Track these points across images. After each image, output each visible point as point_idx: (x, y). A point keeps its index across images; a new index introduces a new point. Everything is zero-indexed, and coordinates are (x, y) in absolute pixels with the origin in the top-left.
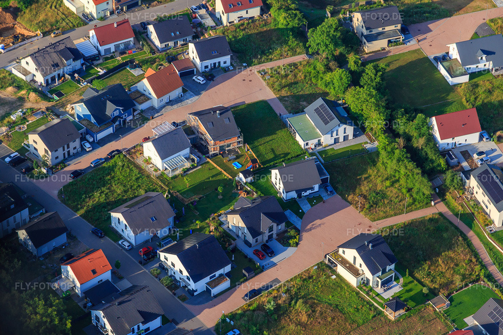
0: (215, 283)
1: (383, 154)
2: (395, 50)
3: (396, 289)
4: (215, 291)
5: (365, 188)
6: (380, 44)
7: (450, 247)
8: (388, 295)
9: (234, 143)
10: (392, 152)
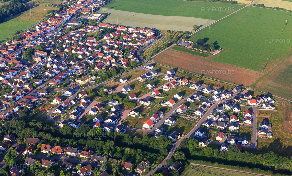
0: (116, 121)
1: (125, 103)
2: (113, 93)
3: (140, 115)
4: (117, 122)
5: (125, 107)
6: (111, 92)
7: (143, 109)
8: (140, 116)
9: (102, 108)
10: (126, 102)
